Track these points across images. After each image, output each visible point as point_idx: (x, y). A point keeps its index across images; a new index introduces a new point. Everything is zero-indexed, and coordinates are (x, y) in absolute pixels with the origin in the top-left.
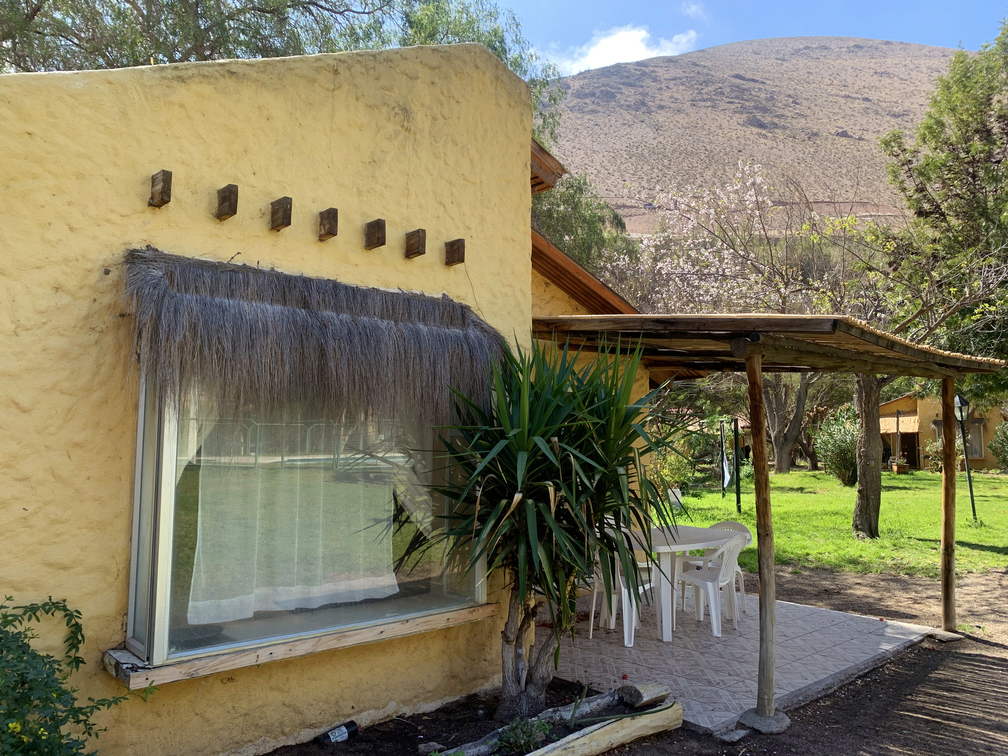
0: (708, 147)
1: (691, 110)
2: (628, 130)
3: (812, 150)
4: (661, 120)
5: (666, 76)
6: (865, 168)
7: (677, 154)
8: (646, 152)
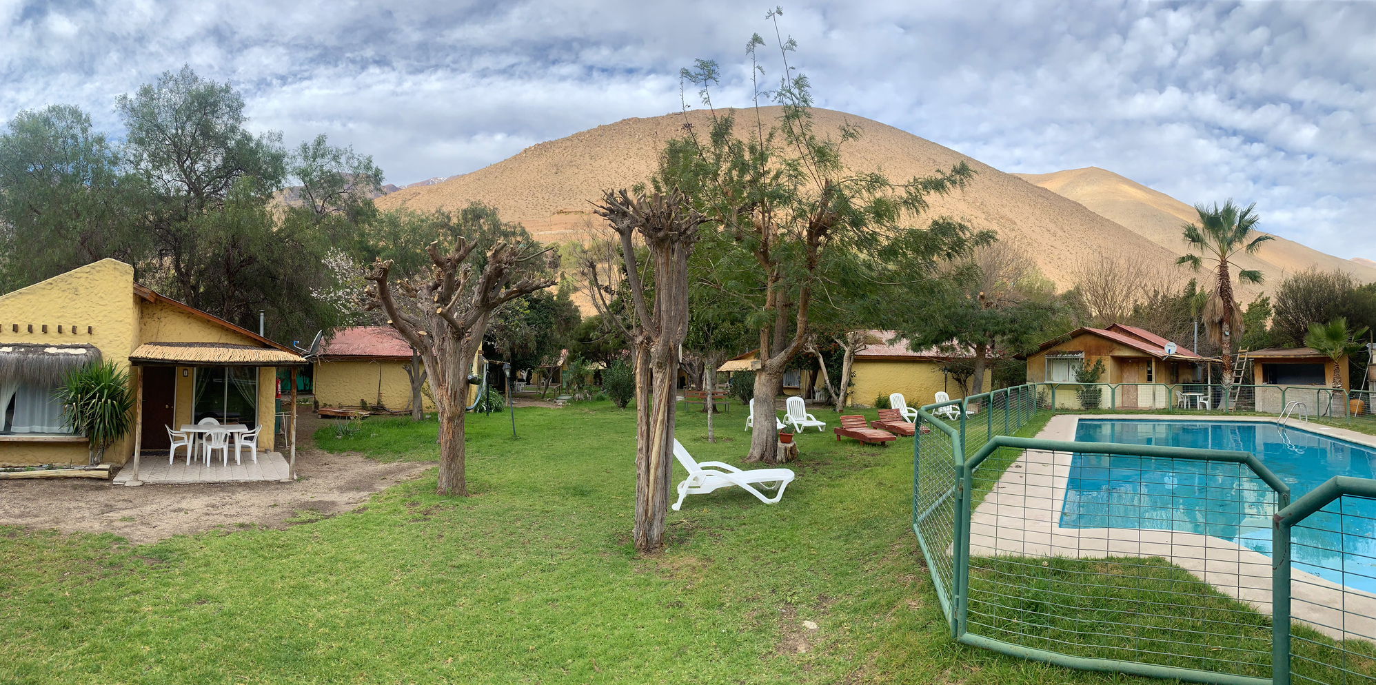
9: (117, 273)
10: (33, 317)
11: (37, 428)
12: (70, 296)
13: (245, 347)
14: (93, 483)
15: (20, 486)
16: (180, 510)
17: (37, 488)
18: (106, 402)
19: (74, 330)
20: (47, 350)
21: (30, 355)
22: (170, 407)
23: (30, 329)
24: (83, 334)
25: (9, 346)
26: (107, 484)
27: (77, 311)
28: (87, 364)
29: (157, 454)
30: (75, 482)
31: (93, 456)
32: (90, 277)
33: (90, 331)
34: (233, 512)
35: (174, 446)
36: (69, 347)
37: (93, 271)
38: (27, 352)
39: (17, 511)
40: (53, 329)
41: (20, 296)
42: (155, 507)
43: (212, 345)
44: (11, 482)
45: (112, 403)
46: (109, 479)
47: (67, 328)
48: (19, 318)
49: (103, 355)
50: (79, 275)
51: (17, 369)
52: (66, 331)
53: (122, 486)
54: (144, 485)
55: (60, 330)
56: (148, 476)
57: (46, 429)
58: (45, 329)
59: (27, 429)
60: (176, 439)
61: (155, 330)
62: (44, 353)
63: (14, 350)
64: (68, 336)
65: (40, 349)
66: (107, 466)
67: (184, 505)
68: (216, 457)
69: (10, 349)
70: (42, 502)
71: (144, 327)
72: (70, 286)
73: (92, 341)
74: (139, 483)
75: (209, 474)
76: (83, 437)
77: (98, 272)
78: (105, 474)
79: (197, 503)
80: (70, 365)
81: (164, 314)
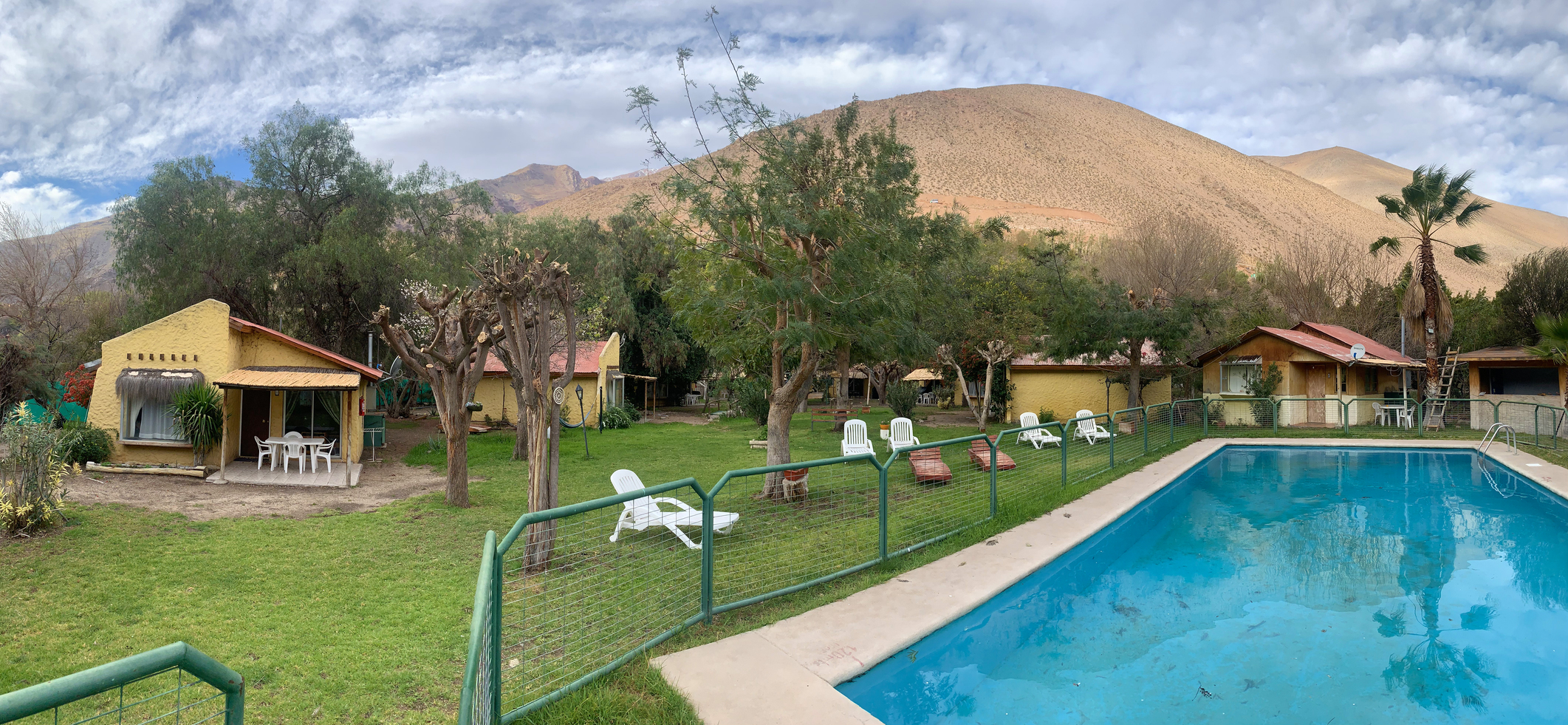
0: (987, 160)
1: (979, 131)
2: (930, 142)
3: (1060, 170)
4: (955, 136)
5: (963, 104)
6: (1092, 187)
7: (963, 163)
8: (940, 160)
9: (216, 311)
10: (153, 347)
11: (158, 436)
12: (181, 331)
13: (326, 371)
14: (192, 480)
15: (138, 478)
16: (241, 503)
17: (149, 480)
18: (202, 416)
19: (184, 358)
20: (164, 374)
21: (151, 378)
22: (265, 421)
23: (152, 357)
24: (191, 361)
25: (136, 370)
26: (201, 481)
27: (186, 343)
28: (191, 386)
29: (249, 460)
30: (178, 478)
31: (197, 459)
32: (195, 315)
33: (196, 358)
34: (279, 507)
35: (261, 454)
36: (180, 372)
37: (198, 310)
38: (148, 376)
39: (129, 495)
40: (168, 357)
41: (143, 331)
42: (226, 499)
43: (296, 369)
44: (134, 476)
45: (207, 418)
46: (204, 478)
47: (179, 356)
48: (144, 348)
49: (206, 378)
50: (187, 314)
51: (141, 389)
52: (178, 358)
53: (210, 484)
54: (228, 483)
55: (173, 358)
56: (233, 477)
57: (164, 436)
58: (162, 357)
59: (150, 436)
60: (265, 449)
61: (253, 356)
62: (161, 376)
63: (139, 373)
64: (179, 362)
65: (158, 373)
66: (203, 468)
67: (246, 500)
68: (294, 464)
69: (136, 373)
70: (148, 491)
71: (244, 353)
72: (181, 323)
73: (198, 366)
74: (225, 482)
75: (286, 479)
76: (188, 445)
77: (202, 310)
78: (201, 473)
79: (257, 499)
80: (179, 385)
81: (260, 342)
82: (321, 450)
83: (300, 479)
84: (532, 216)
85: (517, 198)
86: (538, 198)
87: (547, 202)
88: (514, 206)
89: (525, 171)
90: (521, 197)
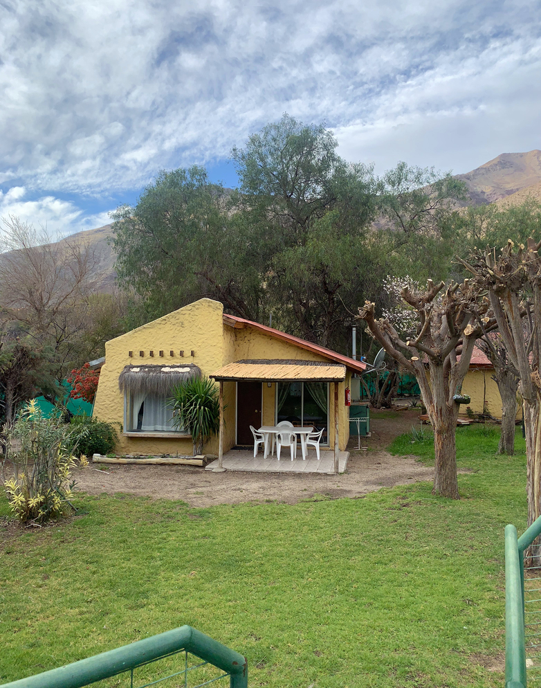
9: (211, 309)
10: (153, 345)
11: (159, 427)
12: (178, 328)
13: (314, 363)
14: (192, 469)
15: (141, 469)
16: (239, 489)
17: (152, 470)
18: (200, 408)
19: (182, 354)
20: (163, 369)
21: (151, 374)
22: (258, 411)
23: (152, 354)
24: (188, 357)
25: (137, 367)
26: (201, 470)
27: (183, 340)
28: (189, 380)
29: (245, 448)
30: (179, 468)
31: (196, 449)
32: (192, 313)
33: (193, 354)
34: (272, 492)
35: (257, 443)
36: (178, 367)
37: (192, 308)
38: (149, 372)
39: (133, 485)
40: (167, 353)
41: (144, 330)
42: (224, 486)
43: (287, 362)
44: (137, 466)
45: (204, 409)
46: (203, 467)
47: (177, 353)
48: (145, 346)
49: (203, 372)
50: (184, 312)
51: (142, 384)
52: (176, 355)
53: (209, 472)
54: (226, 471)
55: (172, 354)
56: (230, 466)
57: (165, 428)
58: (161, 354)
59: (152, 428)
60: (259, 437)
61: (247, 351)
62: (160, 372)
63: (141, 370)
64: (178, 358)
65: (158, 369)
66: (202, 457)
67: (244, 487)
68: (286, 452)
69: (138, 370)
70: (151, 480)
71: (238, 348)
72: (178, 321)
73: (195, 361)
74: (223, 470)
75: (278, 466)
76: (188, 435)
77: (197, 309)
78: (200, 462)
79: (254, 486)
80: (178, 379)
81: (252, 337)
82: (310, 438)
83: (292, 466)
84: (502, 205)
85: (488, 190)
86: (509, 187)
87: (518, 189)
88: (485, 197)
89: (496, 162)
90: (491, 188)
